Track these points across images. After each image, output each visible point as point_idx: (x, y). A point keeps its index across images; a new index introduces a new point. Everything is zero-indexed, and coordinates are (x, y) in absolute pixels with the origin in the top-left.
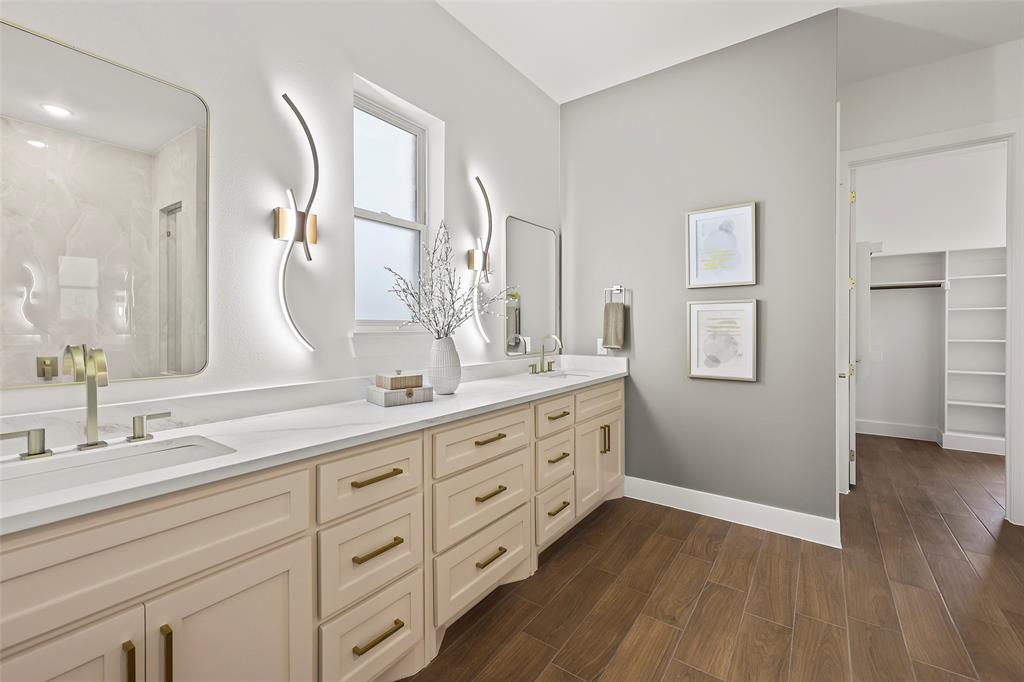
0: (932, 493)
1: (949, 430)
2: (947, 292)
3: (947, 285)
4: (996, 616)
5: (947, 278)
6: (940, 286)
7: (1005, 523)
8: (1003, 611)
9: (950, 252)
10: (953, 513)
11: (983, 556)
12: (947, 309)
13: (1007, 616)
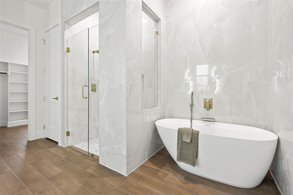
0: (6, 141)
1: (10, 121)
2: (9, 76)
3: (9, 74)
4: (29, 167)
5: (9, 71)
6: (7, 74)
7: (28, 141)
8: (30, 164)
9: (10, 63)
10: (14, 145)
11: (24, 153)
12: (9, 82)
13: (32, 165)
